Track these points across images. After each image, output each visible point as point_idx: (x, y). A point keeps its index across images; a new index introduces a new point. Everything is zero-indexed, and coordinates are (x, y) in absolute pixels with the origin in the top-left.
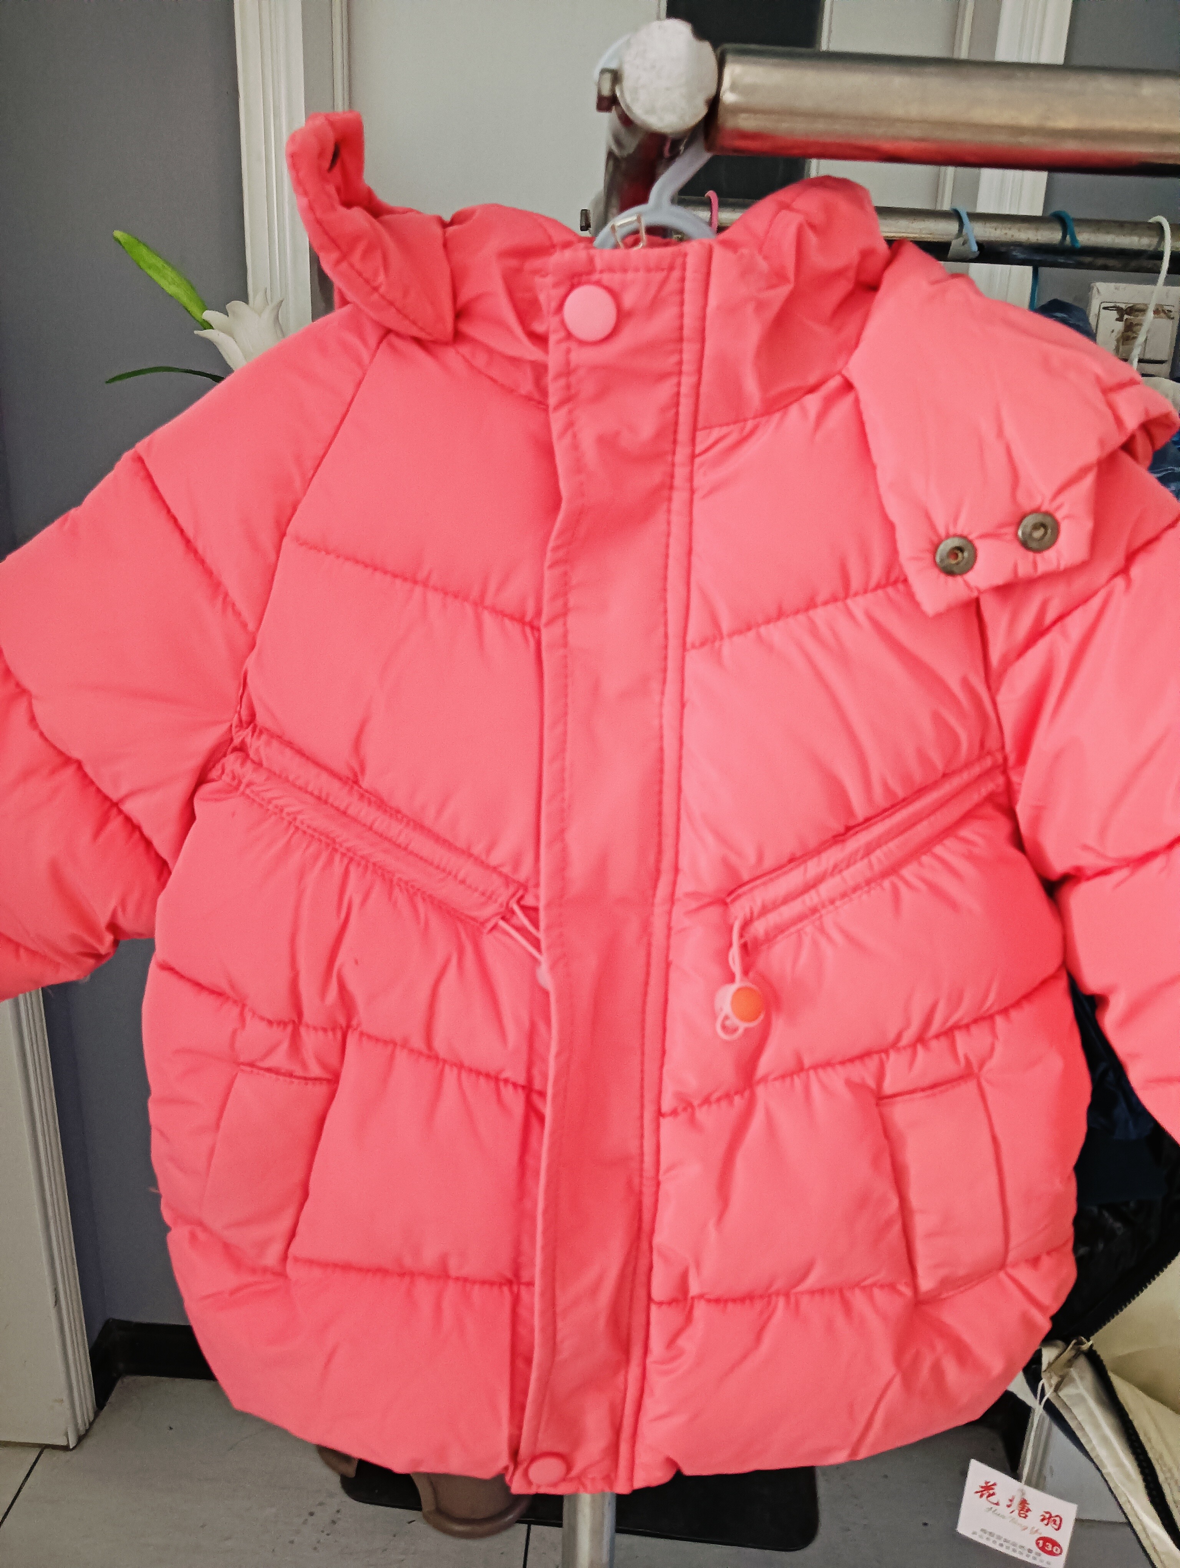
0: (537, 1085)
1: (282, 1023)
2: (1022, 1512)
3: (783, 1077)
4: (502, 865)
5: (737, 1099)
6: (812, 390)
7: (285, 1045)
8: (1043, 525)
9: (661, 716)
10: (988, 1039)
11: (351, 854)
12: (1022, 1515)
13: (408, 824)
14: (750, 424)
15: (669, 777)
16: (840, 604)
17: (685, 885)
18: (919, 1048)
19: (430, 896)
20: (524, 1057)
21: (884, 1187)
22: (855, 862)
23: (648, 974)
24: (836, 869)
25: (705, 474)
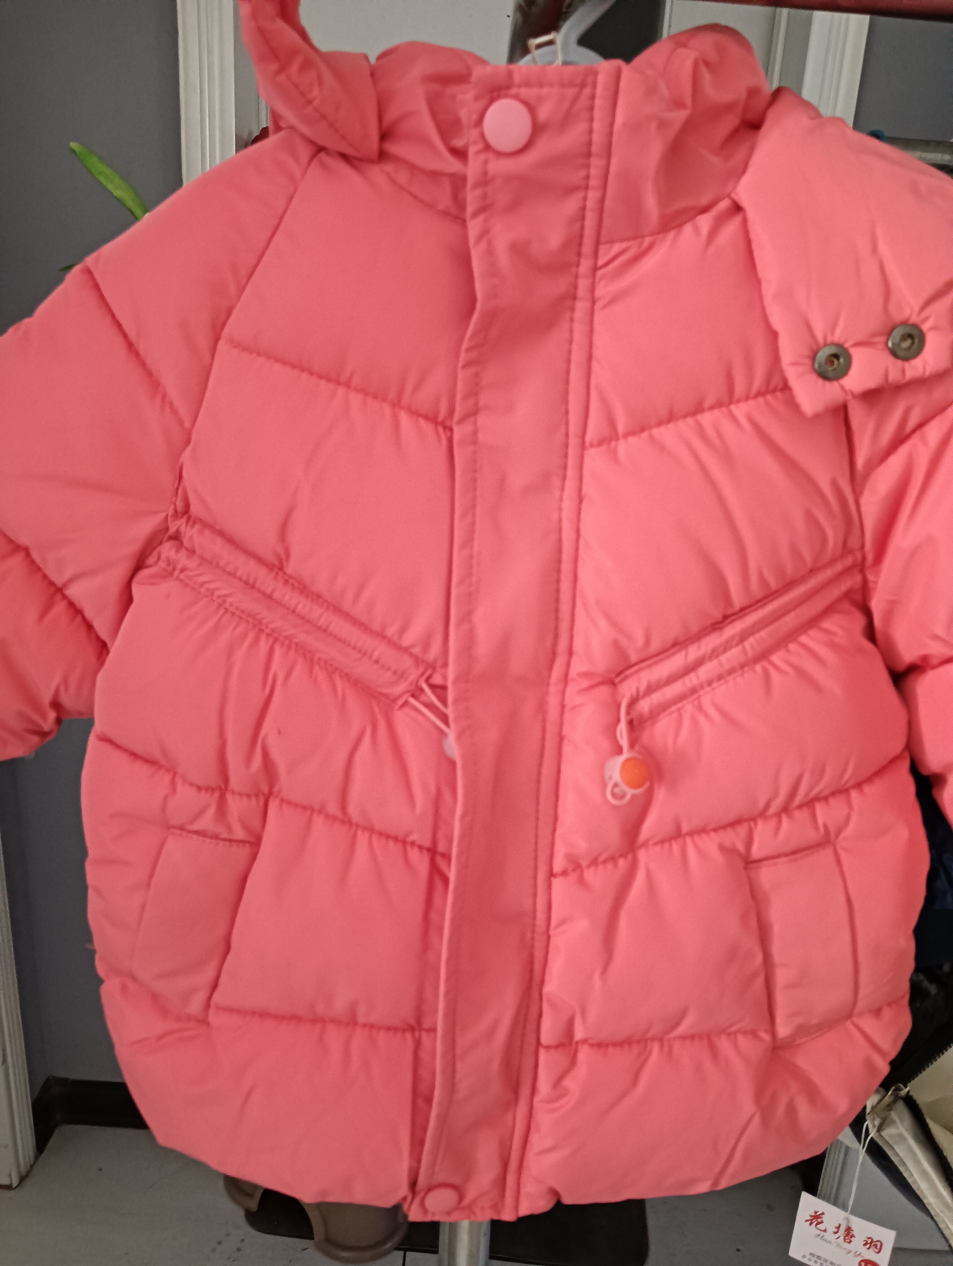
0: (441, 848)
1: (210, 789)
2: (846, 1238)
3: (662, 842)
4: (412, 646)
5: (621, 862)
6: (705, 210)
7: (212, 810)
8: (911, 336)
9: (560, 510)
10: (845, 811)
11: (275, 635)
12: (847, 1240)
13: (328, 608)
14: (647, 241)
15: (566, 567)
16: (724, 409)
17: (578, 666)
18: (784, 818)
19: (347, 674)
20: (429, 821)
21: (751, 943)
22: (731, 648)
23: (543, 747)
24: (715, 654)
25: (606, 286)
